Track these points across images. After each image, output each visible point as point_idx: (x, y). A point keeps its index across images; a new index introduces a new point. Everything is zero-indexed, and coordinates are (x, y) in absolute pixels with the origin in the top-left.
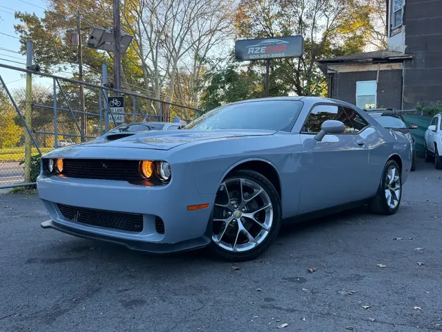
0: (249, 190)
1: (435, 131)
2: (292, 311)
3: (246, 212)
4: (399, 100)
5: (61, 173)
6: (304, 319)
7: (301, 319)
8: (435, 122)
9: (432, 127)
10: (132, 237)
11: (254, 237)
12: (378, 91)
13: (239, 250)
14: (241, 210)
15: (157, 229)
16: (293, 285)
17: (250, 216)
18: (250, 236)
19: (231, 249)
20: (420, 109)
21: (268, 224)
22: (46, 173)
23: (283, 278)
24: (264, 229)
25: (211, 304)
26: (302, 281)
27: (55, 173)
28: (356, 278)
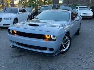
0: (65, 38)
2: (87, 69)
3: (65, 42)
4: (68, 2)
8: (77, 8)
9: (77, 10)
11: (66, 47)
18: (65, 47)
19: (62, 51)
20: (73, 4)
22: (10, 33)
23: (77, 58)
24: (68, 46)
25: (70, 68)
26: (81, 59)
27: (13, 33)
28: (90, 57)
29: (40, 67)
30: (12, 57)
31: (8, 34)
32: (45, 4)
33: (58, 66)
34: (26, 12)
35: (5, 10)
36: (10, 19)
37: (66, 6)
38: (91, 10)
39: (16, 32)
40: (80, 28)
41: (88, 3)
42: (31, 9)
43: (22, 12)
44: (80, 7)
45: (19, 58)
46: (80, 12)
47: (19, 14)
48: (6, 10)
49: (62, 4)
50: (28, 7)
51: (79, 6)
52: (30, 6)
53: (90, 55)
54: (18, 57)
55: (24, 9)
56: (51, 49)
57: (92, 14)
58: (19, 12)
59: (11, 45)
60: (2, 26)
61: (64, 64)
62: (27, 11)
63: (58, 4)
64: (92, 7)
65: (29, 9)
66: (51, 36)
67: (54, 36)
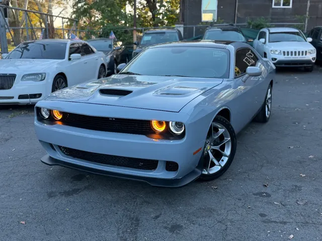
0: (216, 130)
1: (265, 43)
2: (285, 223)
3: (214, 145)
4: (234, 15)
5: (60, 120)
6: (297, 229)
7: (295, 229)
8: (262, 35)
9: (262, 40)
10: (146, 174)
12: (219, 6)
13: (211, 172)
14: (210, 145)
15: (166, 168)
16: (265, 199)
17: (217, 148)
18: (215, 162)
19: (206, 173)
20: (250, 24)
21: (228, 152)
22: (41, 119)
23: (254, 194)
24: (226, 156)
25: (229, 224)
26: (268, 195)
27: (52, 120)
28: (297, 189)
29: (137, 220)
30: (51, 195)
31: (36, 123)
32: (155, 26)
33: (194, 219)
34: (93, 52)
35: (25, 48)
36: (40, 76)
37: (224, 30)
38: (310, 39)
39: (60, 117)
40: (270, 98)
41: (298, 17)
42: (109, 42)
43: (79, 55)
44: (273, 30)
45: (71, 198)
46: (273, 48)
47: (70, 59)
48: (28, 50)
49: (211, 24)
50: (100, 37)
51: (268, 27)
52: (105, 35)
53: (298, 184)
54: (67, 194)
55: (86, 45)
56: (171, 166)
57: (314, 55)
58: (70, 54)
59: (45, 159)
60: (16, 100)
61: (211, 211)
62: (95, 50)
63: (200, 25)
64: (312, 31)
65: (104, 43)
66: (167, 123)
67: (179, 125)
